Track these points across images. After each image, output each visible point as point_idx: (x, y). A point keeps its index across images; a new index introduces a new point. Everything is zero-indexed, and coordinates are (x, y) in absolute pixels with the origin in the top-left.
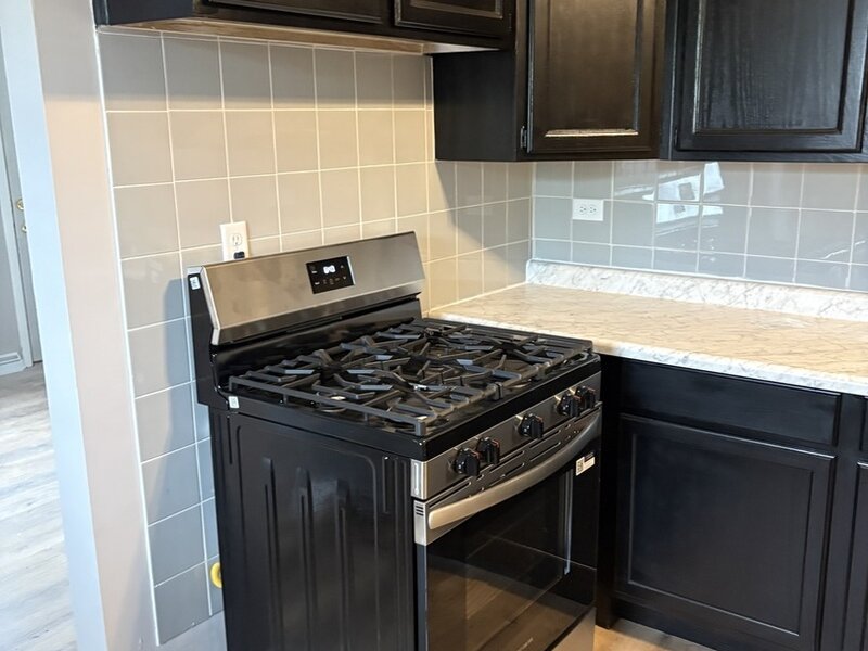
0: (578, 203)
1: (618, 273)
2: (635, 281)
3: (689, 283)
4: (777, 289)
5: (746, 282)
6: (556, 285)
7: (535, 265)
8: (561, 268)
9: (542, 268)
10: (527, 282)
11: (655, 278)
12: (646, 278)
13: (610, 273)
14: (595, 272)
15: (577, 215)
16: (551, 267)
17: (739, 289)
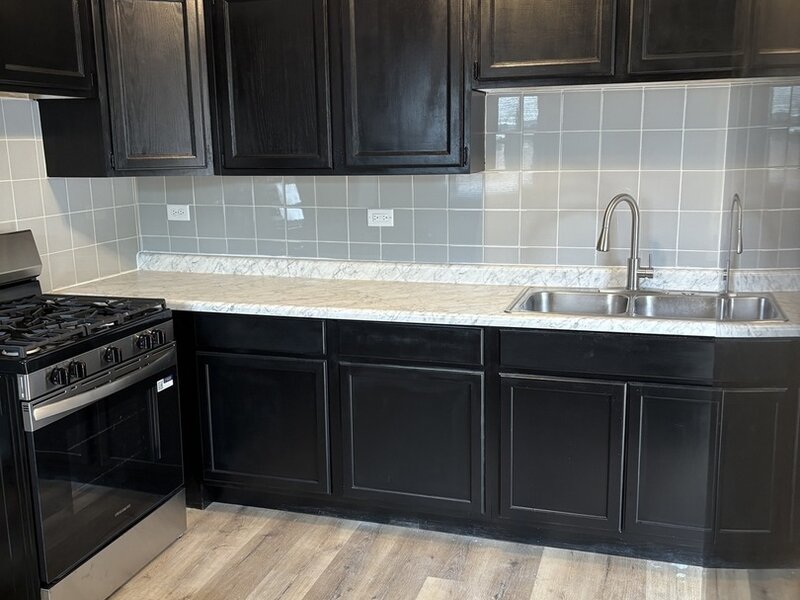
0: (170, 208)
1: (203, 258)
2: (215, 263)
3: (251, 262)
4: (307, 263)
5: (287, 260)
6: (160, 270)
7: (143, 256)
8: (162, 257)
9: (148, 258)
10: (138, 269)
11: (229, 259)
12: (223, 261)
13: (198, 258)
14: (187, 258)
15: (171, 217)
16: (156, 256)
17: (283, 265)
